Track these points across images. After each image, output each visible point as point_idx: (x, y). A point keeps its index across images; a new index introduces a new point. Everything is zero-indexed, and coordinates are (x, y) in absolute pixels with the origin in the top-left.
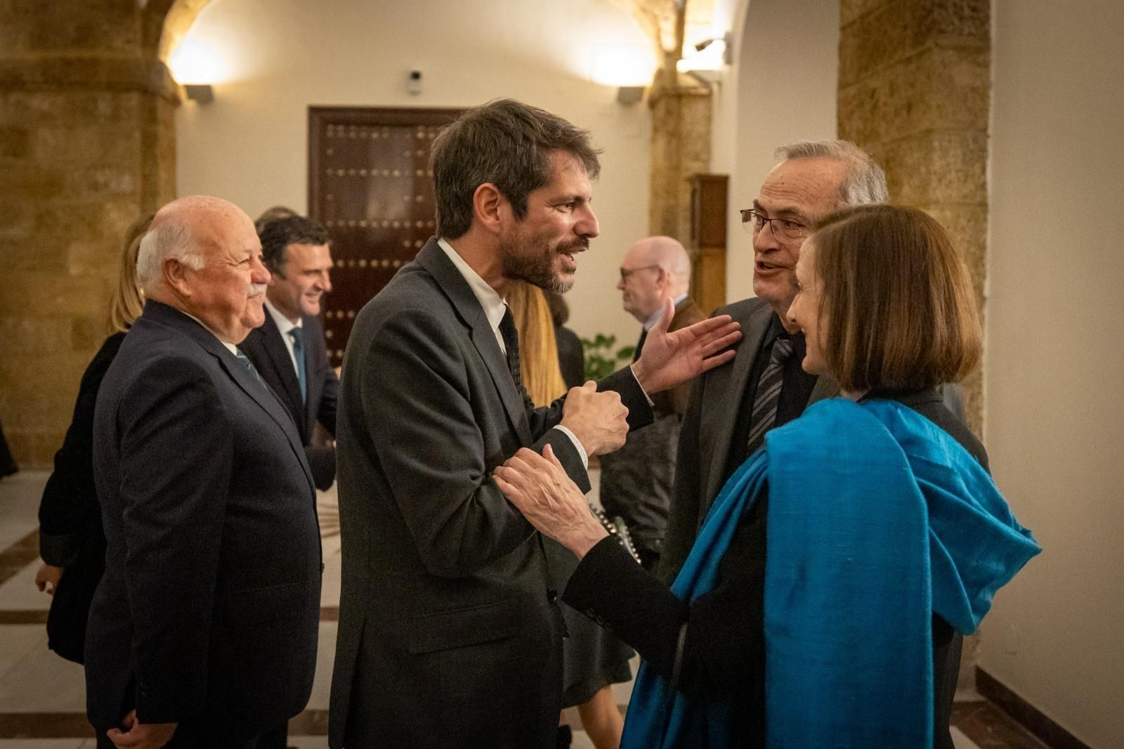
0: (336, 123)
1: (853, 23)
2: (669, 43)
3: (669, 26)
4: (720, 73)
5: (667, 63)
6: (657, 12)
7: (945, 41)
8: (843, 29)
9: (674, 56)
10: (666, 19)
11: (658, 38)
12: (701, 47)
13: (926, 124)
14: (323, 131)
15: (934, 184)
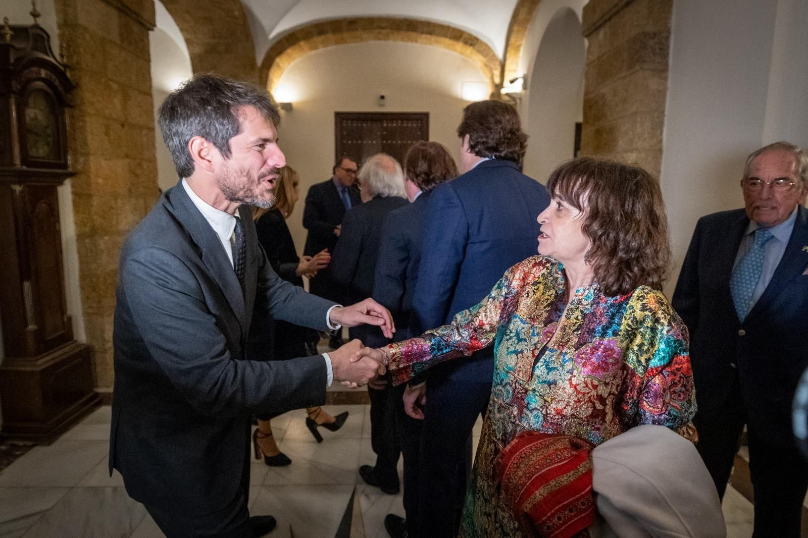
0: (347, 120)
1: (594, 61)
2: (497, 80)
3: (497, 73)
4: (520, 94)
5: (496, 90)
6: (492, 65)
7: (645, 66)
8: (588, 65)
9: (499, 86)
10: (496, 69)
11: (492, 78)
12: (512, 82)
13: (634, 109)
14: (341, 124)
15: (636, 140)
